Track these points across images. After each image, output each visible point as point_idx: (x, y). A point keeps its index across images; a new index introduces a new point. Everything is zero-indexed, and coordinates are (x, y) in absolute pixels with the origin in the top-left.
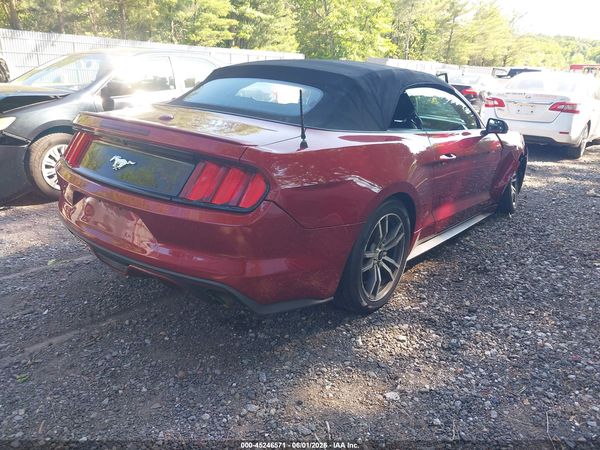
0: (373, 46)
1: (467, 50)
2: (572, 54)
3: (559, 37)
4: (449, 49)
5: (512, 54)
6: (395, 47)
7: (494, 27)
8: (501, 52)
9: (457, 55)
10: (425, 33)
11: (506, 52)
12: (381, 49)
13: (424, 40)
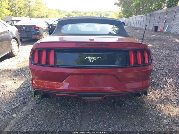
0: (3, 12)
1: (36, 13)
2: (61, 14)
3: (57, 10)
4: (30, 13)
5: (48, 15)
6: (11, 13)
7: (42, 7)
8: (45, 14)
9: (33, 15)
10: (20, 8)
11: (47, 14)
12: (7, 13)
13: (20, 10)
